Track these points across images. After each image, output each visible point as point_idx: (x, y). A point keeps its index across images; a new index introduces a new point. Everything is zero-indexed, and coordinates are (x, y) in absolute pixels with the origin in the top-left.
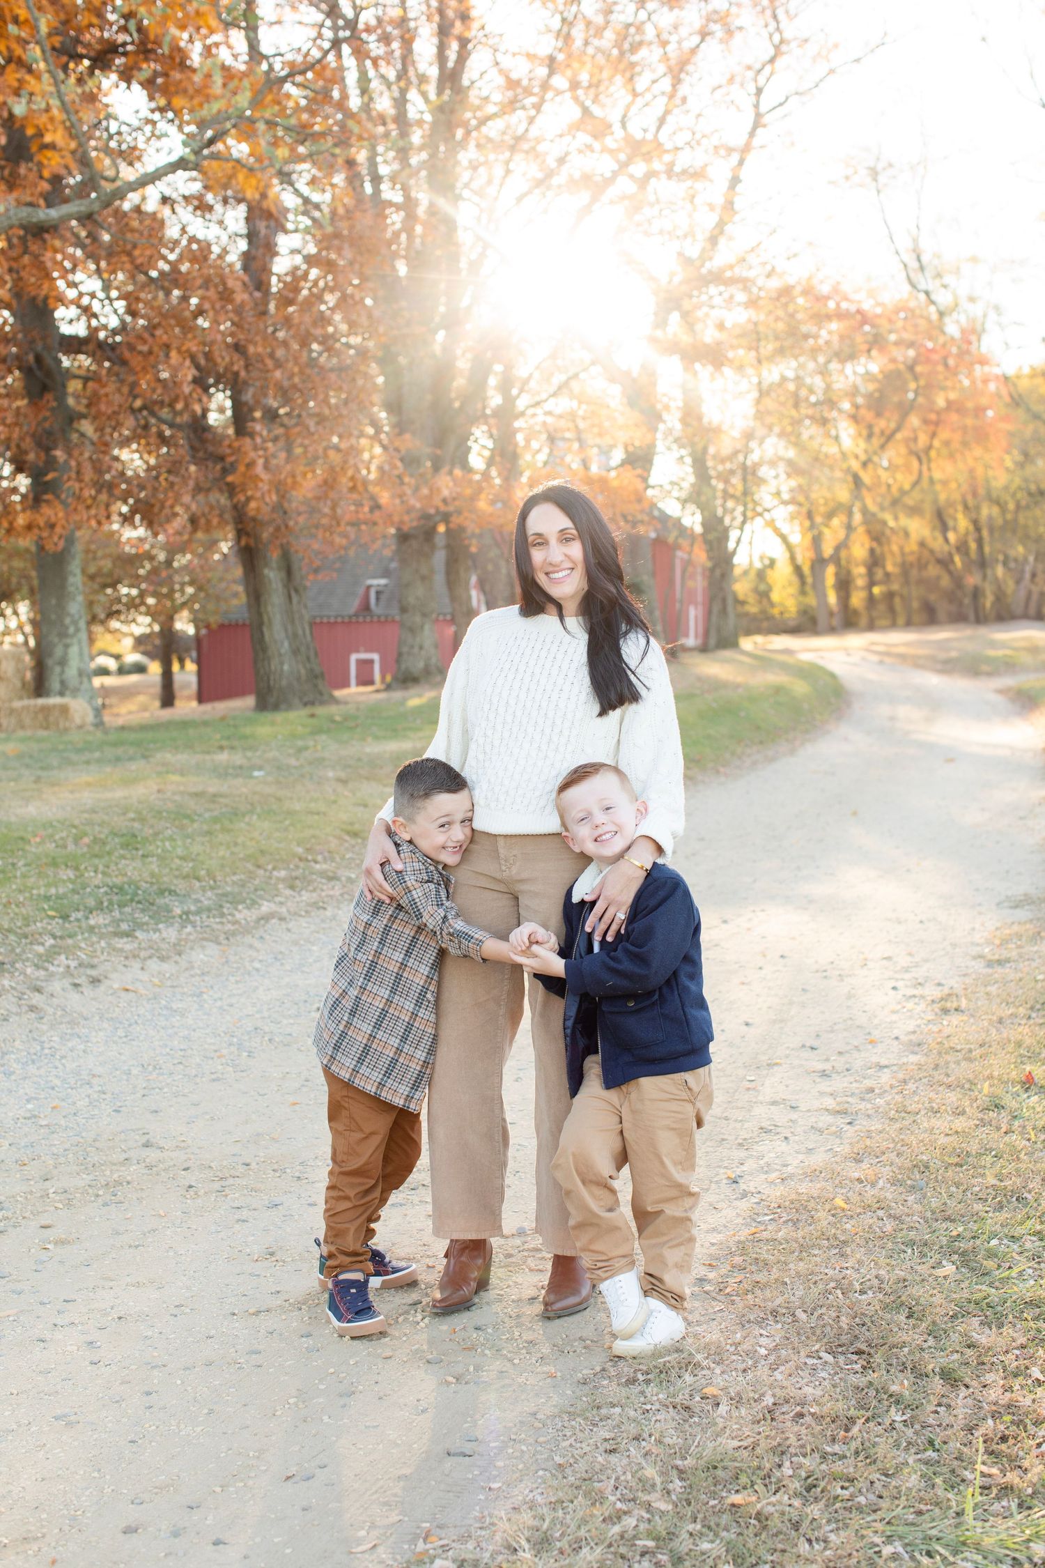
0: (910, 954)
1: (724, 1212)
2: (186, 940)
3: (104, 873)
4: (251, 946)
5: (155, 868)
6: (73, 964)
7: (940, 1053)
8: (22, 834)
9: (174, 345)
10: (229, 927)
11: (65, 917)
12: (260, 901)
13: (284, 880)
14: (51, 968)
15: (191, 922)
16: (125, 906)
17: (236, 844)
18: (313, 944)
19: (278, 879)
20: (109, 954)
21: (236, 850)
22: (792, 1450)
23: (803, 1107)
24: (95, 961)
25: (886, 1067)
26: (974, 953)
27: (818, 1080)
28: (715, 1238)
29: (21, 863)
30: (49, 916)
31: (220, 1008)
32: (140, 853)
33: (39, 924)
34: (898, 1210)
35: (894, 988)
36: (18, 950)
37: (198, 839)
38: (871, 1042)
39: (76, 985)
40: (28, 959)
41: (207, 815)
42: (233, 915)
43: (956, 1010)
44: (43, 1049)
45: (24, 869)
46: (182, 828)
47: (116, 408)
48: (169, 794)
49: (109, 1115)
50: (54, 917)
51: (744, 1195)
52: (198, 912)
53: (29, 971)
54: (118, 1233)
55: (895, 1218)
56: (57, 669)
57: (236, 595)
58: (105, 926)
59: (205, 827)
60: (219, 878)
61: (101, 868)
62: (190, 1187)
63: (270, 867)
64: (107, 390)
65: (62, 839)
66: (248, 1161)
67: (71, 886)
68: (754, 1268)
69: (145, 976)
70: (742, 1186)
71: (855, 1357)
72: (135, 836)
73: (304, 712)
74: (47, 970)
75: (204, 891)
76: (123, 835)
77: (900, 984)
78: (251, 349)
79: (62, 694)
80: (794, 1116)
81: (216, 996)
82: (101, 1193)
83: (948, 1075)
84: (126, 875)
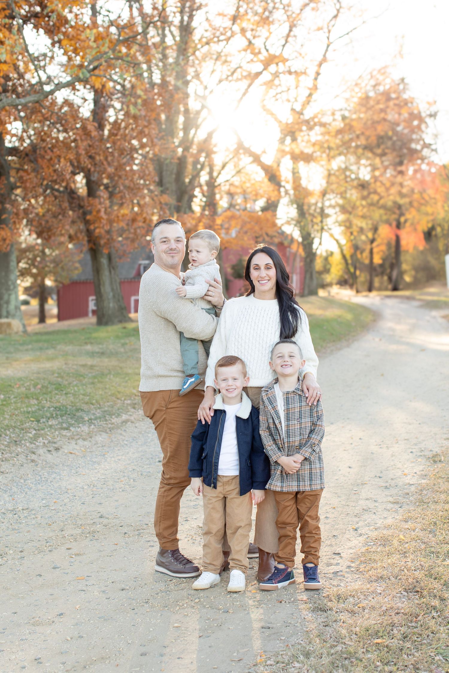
0: (417, 438)
1: (353, 542)
2: (93, 432)
3: (50, 401)
4: (121, 434)
5: (72, 399)
6: (46, 442)
7: (435, 479)
8: (10, 383)
9: (63, 156)
10: (110, 426)
11: (38, 421)
12: (121, 414)
13: (130, 405)
14: (37, 444)
15: (93, 423)
16: (63, 416)
17: (106, 388)
18: (148, 433)
19: (127, 404)
20: (60, 437)
21: (107, 391)
22: (396, 625)
23: (380, 501)
24: (55, 440)
25: (412, 485)
26: (444, 437)
27: (384, 490)
28: (352, 551)
29: (12, 397)
30: (31, 421)
31: (115, 461)
32: (64, 392)
33: (27, 424)
34: (426, 540)
35: (411, 452)
36: (21, 436)
37: (88, 386)
38: (404, 475)
39: (49, 451)
40: (26, 440)
41: (90, 375)
42: (111, 421)
43: (440, 461)
44: (41, 478)
45: (15, 400)
46: (80, 381)
47: (34, 185)
48: (70, 365)
49: (80, 505)
50: (33, 421)
51: (361, 535)
52: (96, 419)
53: (28, 444)
54: (101, 551)
55: (425, 543)
56: (5, 306)
57: (76, 268)
58: (56, 425)
59: (91, 381)
60: (101, 404)
61: (48, 399)
62: (126, 533)
63: (123, 399)
64: (30, 176)
65: (28, 386)
66: (147, 523)
67: (37, 407)
68: (370, 562)
69: (77, 447)
70: (359, 532)
71: (415, 594)
72: (60, 385)
73: (120, 326)
74: (35, 444)
75: (96, 410)
76: (55, 384)
77: (413, 450)
78: (98, 158)
79: (7, 317)
80: (377, 504)
81: (111, 456)
82: (88, 536)
83: (439, 488)
84: (60, 402)
